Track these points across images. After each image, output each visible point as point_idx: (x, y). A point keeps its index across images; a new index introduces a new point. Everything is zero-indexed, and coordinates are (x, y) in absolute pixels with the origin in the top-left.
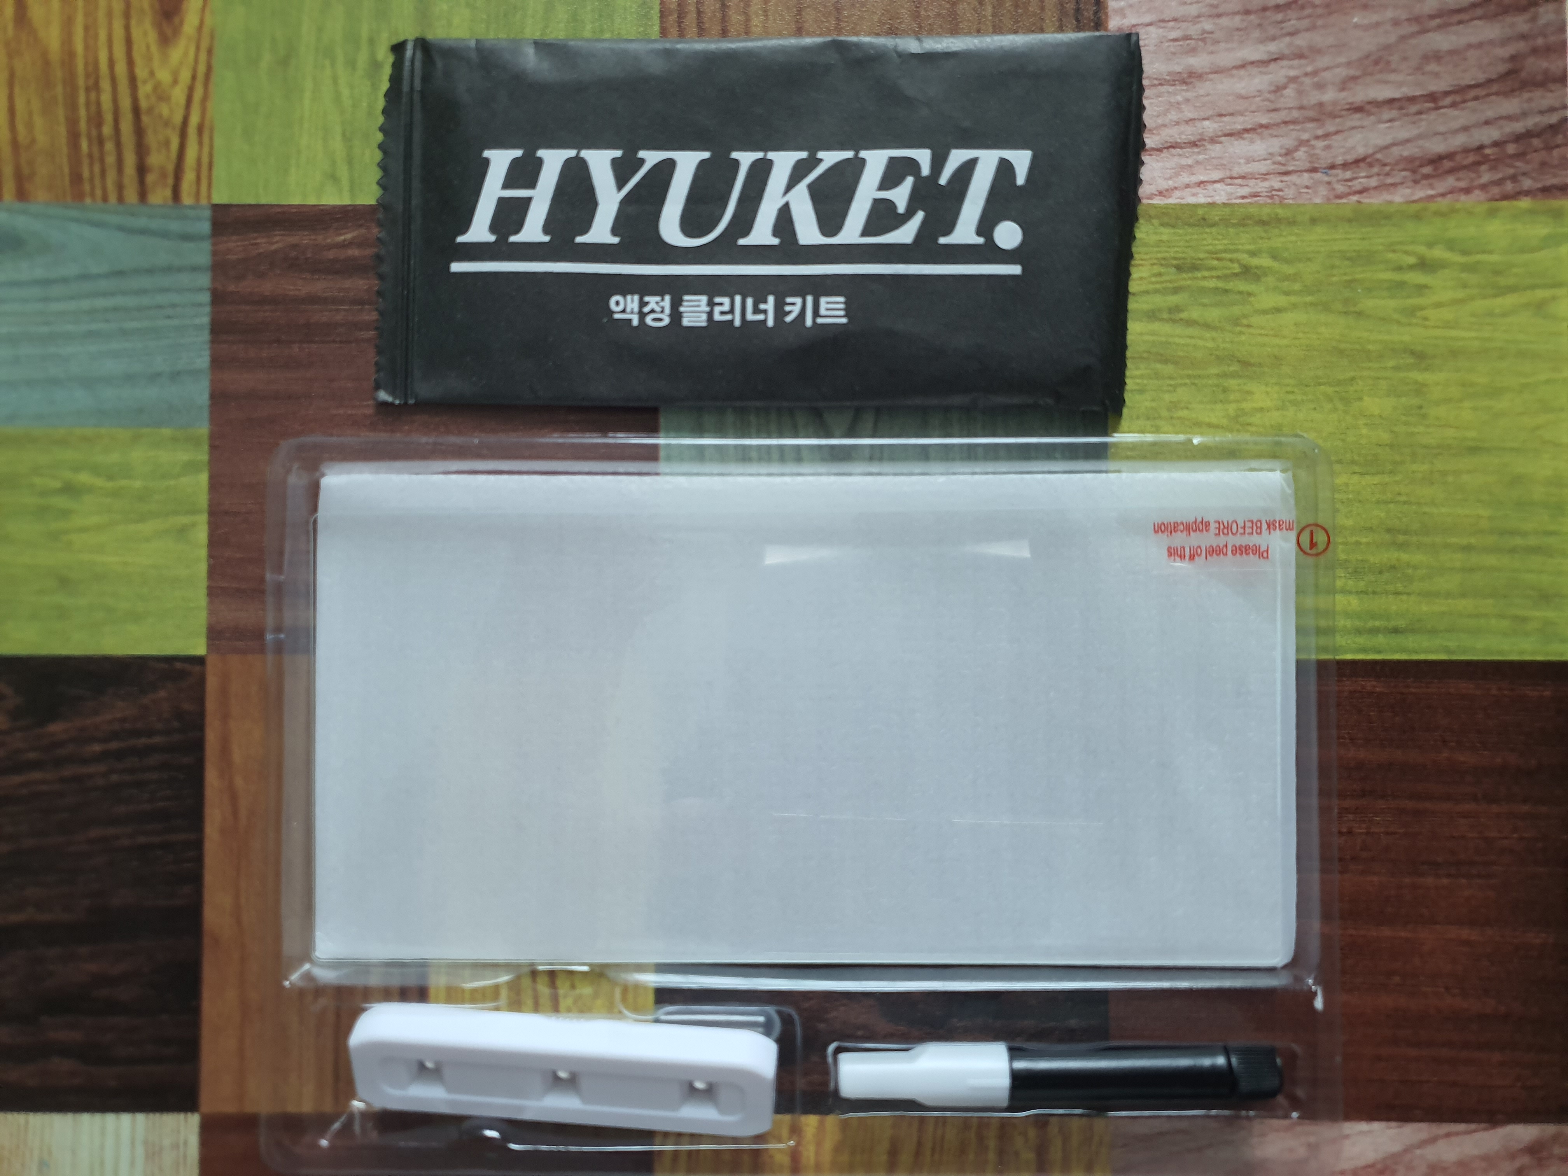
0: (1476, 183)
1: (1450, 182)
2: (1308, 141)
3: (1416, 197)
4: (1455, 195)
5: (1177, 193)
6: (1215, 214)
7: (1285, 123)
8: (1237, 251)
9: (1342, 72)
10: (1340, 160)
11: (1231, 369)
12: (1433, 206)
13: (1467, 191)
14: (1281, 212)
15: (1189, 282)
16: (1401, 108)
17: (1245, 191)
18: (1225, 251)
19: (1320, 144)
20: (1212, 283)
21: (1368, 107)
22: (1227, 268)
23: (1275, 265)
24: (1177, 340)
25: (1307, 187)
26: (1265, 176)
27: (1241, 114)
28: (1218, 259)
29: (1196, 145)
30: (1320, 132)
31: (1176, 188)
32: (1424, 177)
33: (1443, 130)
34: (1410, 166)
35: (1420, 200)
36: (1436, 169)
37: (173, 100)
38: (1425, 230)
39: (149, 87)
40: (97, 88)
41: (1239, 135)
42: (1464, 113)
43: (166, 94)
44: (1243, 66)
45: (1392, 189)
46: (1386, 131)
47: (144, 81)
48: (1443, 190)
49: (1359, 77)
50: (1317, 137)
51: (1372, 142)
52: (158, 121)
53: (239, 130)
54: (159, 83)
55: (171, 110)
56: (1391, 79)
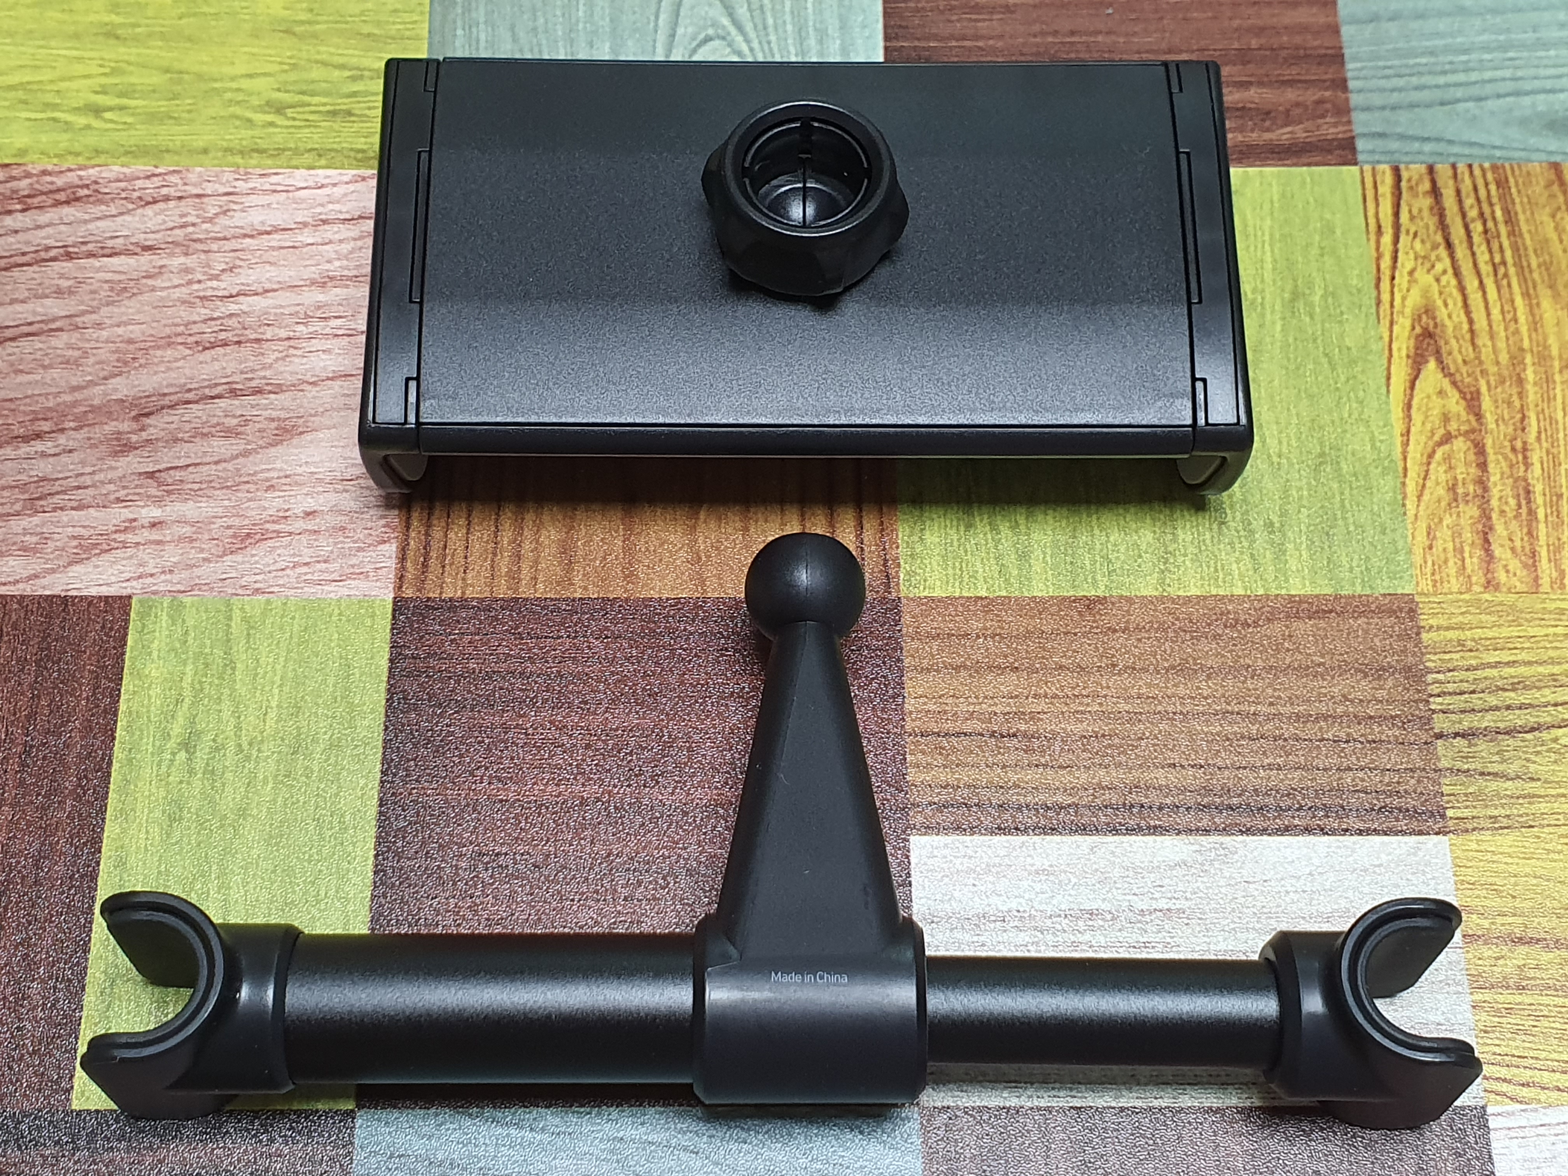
0: (35, 179)
1: (60, 182)
2: (203, 222)
3: (97, 169)
4: (57, 169)
5: (346, 179)
6: (308, 158)
7: (225, 239)
8: (287, 127)
9: (158, 283)
10: (172, 204)
11: (302, 28)
12: (81, 160)
13: (44, 173)
14: (238, 160)
15: (340, 101)
16: (102, 248)
17: (274, 179)
18: (300, 127)
19: (190, 219)
20: (316, 100)
21: (138, 250)
22: (299, 113)
23: (249, 114)
24: (356, 52)
25: (209, 181)
26: (253, 191)
27: (273, 248)
28: (307, 120)
29: (322, 220)
30: (191, 229)
31: (347, 183)
32: (87, 186)
33: (63, 228)
34: (100, 196)
35: (93, 167)
36: (74, 193)
37: (1412, 256)
38: (92, 140)
39: (1439, 267)
40: (1494, 265)
41: (276, 230)
42: (38, 241)
43: (1420, 261)
44: (267, 291)
45: (122, 176)
46: (120, 228)
47: (1445, 272)
48: (69, 174)
49: (144, 277)
50: (194, 225)
51: (137, 219)
52: (1425, 237)
53: (1338, 232)
54: (1429, 271)
55: (1412, 248)
56: (110, 274)
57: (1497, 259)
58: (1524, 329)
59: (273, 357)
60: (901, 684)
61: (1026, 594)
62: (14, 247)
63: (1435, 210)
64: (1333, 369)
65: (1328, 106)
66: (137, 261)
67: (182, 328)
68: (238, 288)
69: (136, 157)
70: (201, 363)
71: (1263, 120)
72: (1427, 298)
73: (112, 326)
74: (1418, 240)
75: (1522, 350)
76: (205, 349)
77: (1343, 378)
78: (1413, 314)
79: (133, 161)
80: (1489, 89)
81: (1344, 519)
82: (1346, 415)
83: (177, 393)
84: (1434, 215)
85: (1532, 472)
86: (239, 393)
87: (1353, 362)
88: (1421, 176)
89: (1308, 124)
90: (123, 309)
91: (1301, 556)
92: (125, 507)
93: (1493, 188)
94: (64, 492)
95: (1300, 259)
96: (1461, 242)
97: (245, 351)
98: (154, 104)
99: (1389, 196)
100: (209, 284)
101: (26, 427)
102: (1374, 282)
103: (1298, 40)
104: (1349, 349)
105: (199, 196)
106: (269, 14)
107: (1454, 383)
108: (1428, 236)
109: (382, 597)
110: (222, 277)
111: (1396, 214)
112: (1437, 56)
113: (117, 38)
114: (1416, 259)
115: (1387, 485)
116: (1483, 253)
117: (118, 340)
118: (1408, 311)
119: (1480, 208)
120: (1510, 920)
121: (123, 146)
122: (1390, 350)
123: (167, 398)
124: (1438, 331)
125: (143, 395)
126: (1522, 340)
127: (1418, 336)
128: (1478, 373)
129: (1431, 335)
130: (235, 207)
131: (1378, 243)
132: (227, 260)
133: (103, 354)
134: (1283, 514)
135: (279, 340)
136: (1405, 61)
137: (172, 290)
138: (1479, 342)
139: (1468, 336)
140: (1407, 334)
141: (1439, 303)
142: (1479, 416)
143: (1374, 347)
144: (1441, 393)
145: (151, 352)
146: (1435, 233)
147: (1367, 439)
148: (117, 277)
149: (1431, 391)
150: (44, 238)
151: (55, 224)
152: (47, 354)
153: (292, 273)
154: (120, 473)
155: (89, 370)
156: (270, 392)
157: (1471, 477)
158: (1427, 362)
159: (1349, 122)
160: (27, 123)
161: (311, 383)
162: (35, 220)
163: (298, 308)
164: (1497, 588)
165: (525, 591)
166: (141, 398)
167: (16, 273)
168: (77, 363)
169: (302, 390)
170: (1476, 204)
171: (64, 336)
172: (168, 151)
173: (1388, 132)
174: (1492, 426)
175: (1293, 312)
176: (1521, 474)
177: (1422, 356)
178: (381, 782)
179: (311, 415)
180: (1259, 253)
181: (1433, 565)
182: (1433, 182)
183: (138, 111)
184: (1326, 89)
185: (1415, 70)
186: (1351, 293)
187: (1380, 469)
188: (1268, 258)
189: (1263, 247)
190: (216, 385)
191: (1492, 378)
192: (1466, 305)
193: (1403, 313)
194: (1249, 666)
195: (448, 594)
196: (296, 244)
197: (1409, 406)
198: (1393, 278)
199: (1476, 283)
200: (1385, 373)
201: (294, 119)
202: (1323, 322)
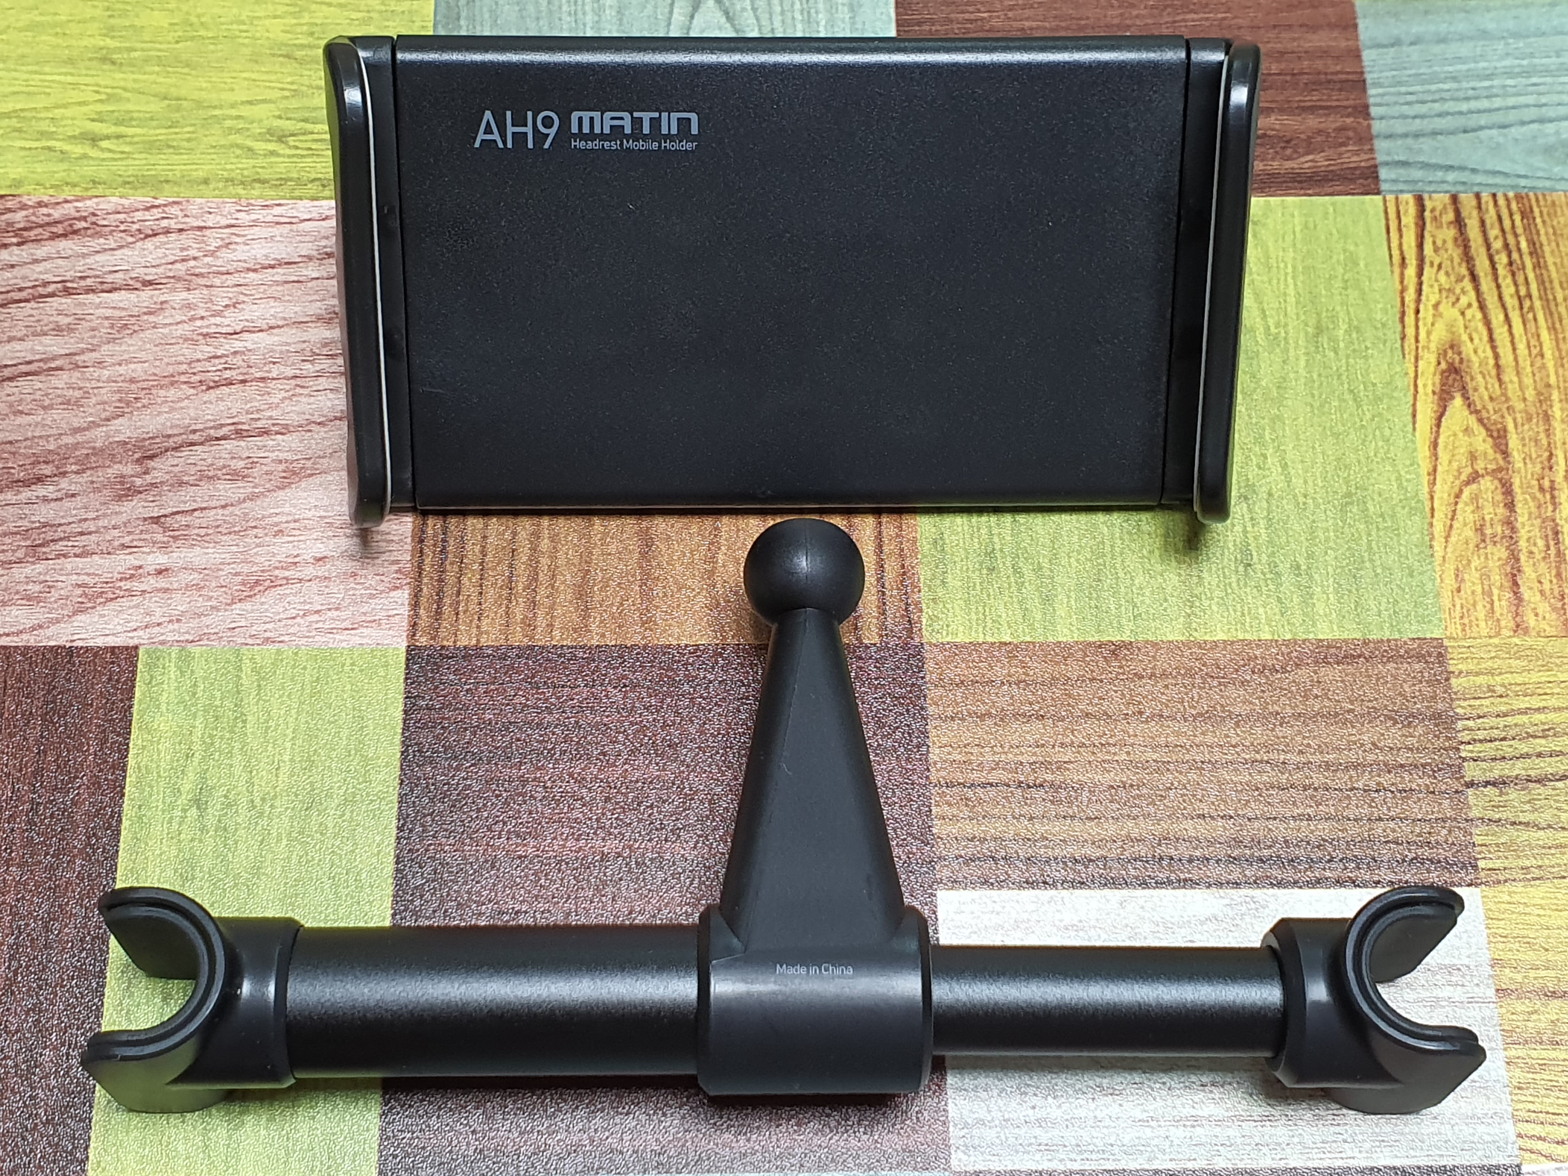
0: (31, 211)
1: (57, 214)
2: (205, 256)
3: (95, 200)
4: (53, 200)
6: (311, 189)
7: (228, 273)
8: (289, 156)
9: (159, 319)
10: (172, 237)
12: (78, 191)
13: (40, 204)
14: (240, 190)
16: (102, 283)
17: (277, 210)
18: (303, 156)
19: (193, 253)
20: (319, 127)
21: (138, 285)
22: (301, 141)
23: (250, 143)
25: (210, 213)
26: (255, 224)
27: (277, 283)
28: (310, 149)
29: (327, 254)
30: (192, 263)
32: (84, 219)
33: (60, 261)
34: (98, 229)
35: (90, 198)
36: (71, 225)
37: (1436, 289)
38: (89, 170)
39: (1464, 301)
40: (1519, 298)
41: (281, 263)
42: (35, 276)
43: (1444, 294)
44: (271, 328)
45: (120, 208)
46: (119, 262)
47: (1470, 305)
48: (66, 206)
49: (145, 314)
50: (195, 258)
51: (136, 253)
52: (1450, 270)
53: (1362, 264)
54: (1453, 304)
55: (1437, 280)
56: (110, 311)
57: (1523, 292)
58: (1550, 365)
59: (280, 397)
60: (925, 734)
61: (1051, 639)
62: (11, 282)
63: (1459, 242)
64: (1359, 406)
65: (1351, 134)
66: (138, 297)
67: (185, 366)
68: (243, 324)
69: (136, 189)
70: (205, 403)
71: (1284, 148)
72: (1453, 333)
73: (114, 365)
74: (1442, 272)
75: (1548, 386)
76: (209, 388)
77: (1368, 416)
78: (1438, 349)
79: (131, 192)
80: (1512, 116)
81: (1371, 561)
82: (1372, 454)
83: (181, 434)
84: (1458, 246)
85: (1560, 512)
86: (245, 434)
87: (1378, 399)
88: (1445, 208)
89: (1329, 152)
90: (123, 348)
91: (1328, 599)
92: (130, 553)
93: (1517, 218)
94: (67, 539)
95: (1323, 292)
96: (1486, 275)
97: (251, 390)
98: (152, 132)
99: (1412, 226)
100: (213, 320)
101: (26, 470)
102: (1398, 316)
103: (1319, 64)
104: (1374, 385)
105: (200, 228)
106: (268, 38)
107: (1480, 421)
108: (1453, 268)
109: (395, 645)
110: (226, 314)
111: (1420, 246)
112: (1459, 82)
113: (113, 63)
114: (1440, 291)
115: (1414, 525)
116: (1508, 286)
117: (119, 379)
118: (1433, 346)
119: (1505, 239)
120: (1543, 973)
121: (120, 176)
122: (1416, 386)
123: (171, 440)
124: (1463, 366)
125: (147, 436)
126: (1548, 376)
127: (1443, 372)
128: (1505, 410)
129: (1456, 371)
130: (238, 240)
131: (1402, 275)
132: (230, 295)
133: (105, 394)
134: (1310, 556)
135: (284, 378)
136: (1427, 87)
137: (175, 327)
138: (1505, 378)
139: (1494, 372)
140: (1432, 369)
141: (1465, 337)
142: (1505, 454)
143: (1399, 384)
144: (1467, 431)
145: (154, 391)
146: (1460, 264)
147: (1393, 478)
148: (117, 313)
149: (1457, 428)
150: (41, 273)
151: (52, 258)
152: (47, 395)
153: (297, 309)
154: (124, 518)
155: (90, 412)
156: (277, 433)
157: (1499, 517)
158: (1453, 398)
159: (1372, 150)
160: (23, 153)
161: (319, 424)
162: (32, 254)
163: (304, 345)
164: (1526, 631)
165: (541, 639)
166: (144, 439)
167: (13, 309)
168: (78, 404)
169: (310, 431)
170: (1500, 234)
171: (65, 375)
172: (167, 181)
173: (1411, 161)
174: (1519, 465)
175: (1317, 347)
176: (1549, 514)
177: (1448, 393)
178: (398, 838)
179: (319, 457)
180: (1282, 287)
181: (1462, 608)
182: (1457, 212)
183: (136, 139)
184: (1348, 116)
185: (1437, 96)
186: (1376, 328)
187: (1407, 509)
188: (1291, 291)
189: (1286, 280)
190: (222, 425)
191: (1518, 416)
192: (1491, 339)
193: (1428, 348)
194: (1278, 713)
195: (463, 642)
196: (301, 279)
197: (1435, 445)
198: (1417, 312)
199: (1501, 317)
200: (1410, 411)
201: (297, 148)
202: (1348, 357)
